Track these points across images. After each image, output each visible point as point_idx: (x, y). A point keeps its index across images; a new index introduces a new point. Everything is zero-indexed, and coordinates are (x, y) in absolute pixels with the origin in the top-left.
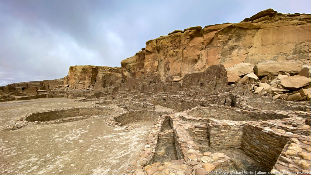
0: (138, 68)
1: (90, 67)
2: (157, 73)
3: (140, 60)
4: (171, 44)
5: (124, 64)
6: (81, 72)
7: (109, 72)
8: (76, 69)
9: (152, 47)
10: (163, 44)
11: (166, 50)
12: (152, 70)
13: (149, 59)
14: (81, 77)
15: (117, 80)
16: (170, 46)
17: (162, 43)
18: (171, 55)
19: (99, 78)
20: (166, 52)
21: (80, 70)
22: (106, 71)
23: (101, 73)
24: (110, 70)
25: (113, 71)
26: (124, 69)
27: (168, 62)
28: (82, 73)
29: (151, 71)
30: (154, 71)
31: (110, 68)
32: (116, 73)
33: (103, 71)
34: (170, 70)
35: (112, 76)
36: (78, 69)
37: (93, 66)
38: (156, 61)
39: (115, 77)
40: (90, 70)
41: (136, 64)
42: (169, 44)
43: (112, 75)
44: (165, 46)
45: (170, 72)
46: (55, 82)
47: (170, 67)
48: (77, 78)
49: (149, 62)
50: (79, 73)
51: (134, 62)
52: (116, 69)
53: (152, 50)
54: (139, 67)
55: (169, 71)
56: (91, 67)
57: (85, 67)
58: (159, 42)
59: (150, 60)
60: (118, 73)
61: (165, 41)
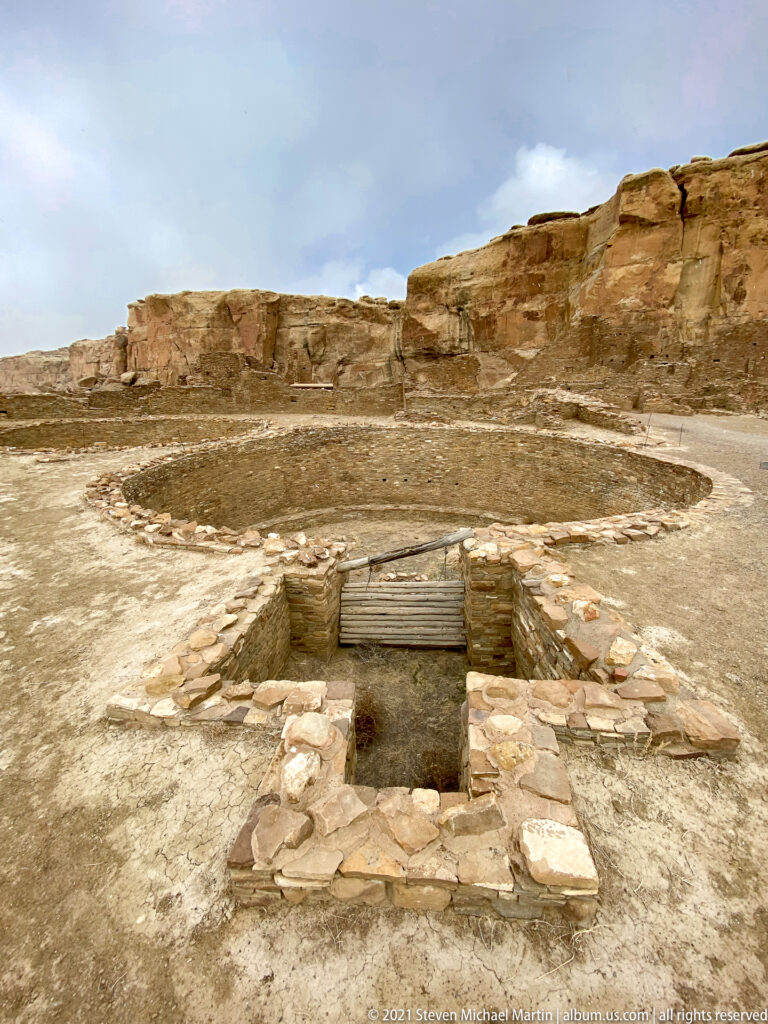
0: (510, 296)
1: (257, 297)
2: (671, 310)
3: (524, 262)
4: (759, 191)
5: (430, 281)
6: (213, 319)
7: (334, 320)
8: (186, 305)
9: (658, 204)
10: (721, 190)
11: (733, 216)
12: (649, 299)
13: (631, 252)
14: (211, 338)
15: (368, 349)
16: (753, 199)
17: (716, 186)
18: (760, 237)
19: (292, 343)
20: (733, 226)
21: (209, 310)
22: (320, 315)
23: (300, 322)
24: (337, 311)
25: (353, 314)
26: (422, 305)
27: (744, 268)
28: (216, 323)
29: (645, 303)
30: (659, 306)
31: (342, 303)
32: (365, 324)
33: (307, 314)
34: (747, 298)
35: (347, 336)
36: (198, 307)
37: (269, 294)
38: (674, 262)
39: (358, 339)
40: (258, 308)
41: (498, 280)
42: (750, 193)
43: (348, 329)
44: (731, 200)
45: (744, 307)
46: (13, 365)
47: (748, 287)
48: (192, 342)
49: (634, 268)
50: (205, 324)
51: (486, 272)
52: (363, 308)
53: (660, 215)
54: (513, 293)
55: (739, 304)
56: (261, 297)
57: (229, 298)
58: (702, 181)
59: (635, 257)
60: (372, 321)
61: (732, 180)
